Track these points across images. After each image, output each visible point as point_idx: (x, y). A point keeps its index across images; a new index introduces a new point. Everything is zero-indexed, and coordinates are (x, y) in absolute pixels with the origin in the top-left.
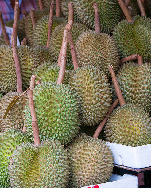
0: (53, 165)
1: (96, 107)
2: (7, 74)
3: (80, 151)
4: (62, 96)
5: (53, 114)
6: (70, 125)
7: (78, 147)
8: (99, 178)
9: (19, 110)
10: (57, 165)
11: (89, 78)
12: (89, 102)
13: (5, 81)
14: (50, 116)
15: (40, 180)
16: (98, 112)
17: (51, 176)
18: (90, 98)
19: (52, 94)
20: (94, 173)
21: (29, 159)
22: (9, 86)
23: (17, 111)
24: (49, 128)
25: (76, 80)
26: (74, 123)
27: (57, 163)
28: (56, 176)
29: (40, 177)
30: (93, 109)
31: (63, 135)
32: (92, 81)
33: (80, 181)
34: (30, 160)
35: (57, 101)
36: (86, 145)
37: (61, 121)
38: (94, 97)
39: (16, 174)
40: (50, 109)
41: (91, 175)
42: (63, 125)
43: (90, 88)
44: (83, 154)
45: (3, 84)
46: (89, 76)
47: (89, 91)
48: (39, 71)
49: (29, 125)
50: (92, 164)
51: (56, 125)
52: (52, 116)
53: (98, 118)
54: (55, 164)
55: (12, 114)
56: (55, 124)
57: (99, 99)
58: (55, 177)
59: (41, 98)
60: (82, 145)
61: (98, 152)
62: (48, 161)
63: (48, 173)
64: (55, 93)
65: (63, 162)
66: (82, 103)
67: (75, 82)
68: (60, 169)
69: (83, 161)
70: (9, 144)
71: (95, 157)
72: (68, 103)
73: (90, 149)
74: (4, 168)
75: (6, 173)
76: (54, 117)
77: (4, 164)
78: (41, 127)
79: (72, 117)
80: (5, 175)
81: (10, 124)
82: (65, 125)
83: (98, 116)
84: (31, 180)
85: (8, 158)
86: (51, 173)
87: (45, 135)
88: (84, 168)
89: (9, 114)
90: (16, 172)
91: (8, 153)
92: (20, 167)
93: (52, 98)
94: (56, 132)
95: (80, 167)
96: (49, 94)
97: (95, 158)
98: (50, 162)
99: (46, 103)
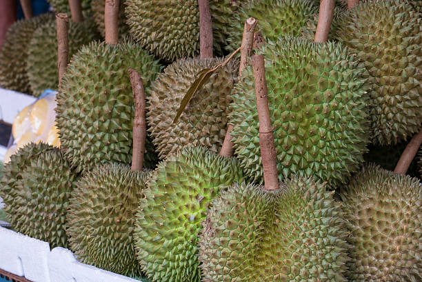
0: (316, 241)
1: (407, 100)
2: (175, 15)
3: (370, 205)
4: (332, 72)
5: (309, 115)
6: (350, 143)
7: (364, 196)
8: (417, 272)
9: (210, 102)
10: (324, 240)
11: (391, 28)
12: (392, 88)
13: (170, 32)
14: (301, 120)
15: (285, 276)
16: (409, 112)
17: (311, 267)
18: (393, 78)
19: (308, 66)
20: (406, 260)
21: (256, 224)
22: (179, 43)
23: (205, 106)
24: (299, 149)
25: (358, 34)
26: (359, 139)
27: (325, 236)
28: (322, 266)
29: (285, 268)
30: (400, 106)
31: (332, 166)
32: (399, 37)
33: (370, 278)
34: (258, 227)
35: (322, 83)
36: (385, 192)
37: (329, 133)
38: (404, 75)
39: (222, 259)
40: (302, 103)
41: (399, 264)
42: (333, 143)
43: (395, 53)
44: (378, 213)
45: (163, 37)
46: (391, 24)
47: (392, 61)
48: (253, 9)
49: (247, 139)
50: (402, 237)
51: (316, 143)
52: (306, 120)
53: (410, 126)
54: (319, 237)
55: (192, 112)
56: (314, 139)
57: (415, 80)
58: (320, 269)
59: (281, 77)
60: (374, 193)
61: (414, 209)
62: (304, 230)
63: (305, 260)
64: (315, 65)
65: (336, 232)
66: (375, 90)
67: (355, 37)
68: (331, 250)
69: (379, 232)
70: (194, 185)
71: (409, 222)
72: (348, 89)
73: (395, 201)
74: (181, 242)
75: (184, 254)
76: (313, 123)
77: (180, 233)
78: (279, 147)
79: (354, 123)
80: (183, 260)
81: (186, 136)
82: (339, 142)
83: (409, 121)
84: (261, 276)
85: (192, 219)
86: (311, 260)
87: (288, 167)
88: (380, 249)
89: (187, 112)
90: (224, 254)
91: (191, 206)
92: (232, 242)
93: (308, 75)
94: (316, 160)
95: (371, 245)
96: (299, 67)
97: (410, 225)
98: (307, 233)
99: (294, 88)
